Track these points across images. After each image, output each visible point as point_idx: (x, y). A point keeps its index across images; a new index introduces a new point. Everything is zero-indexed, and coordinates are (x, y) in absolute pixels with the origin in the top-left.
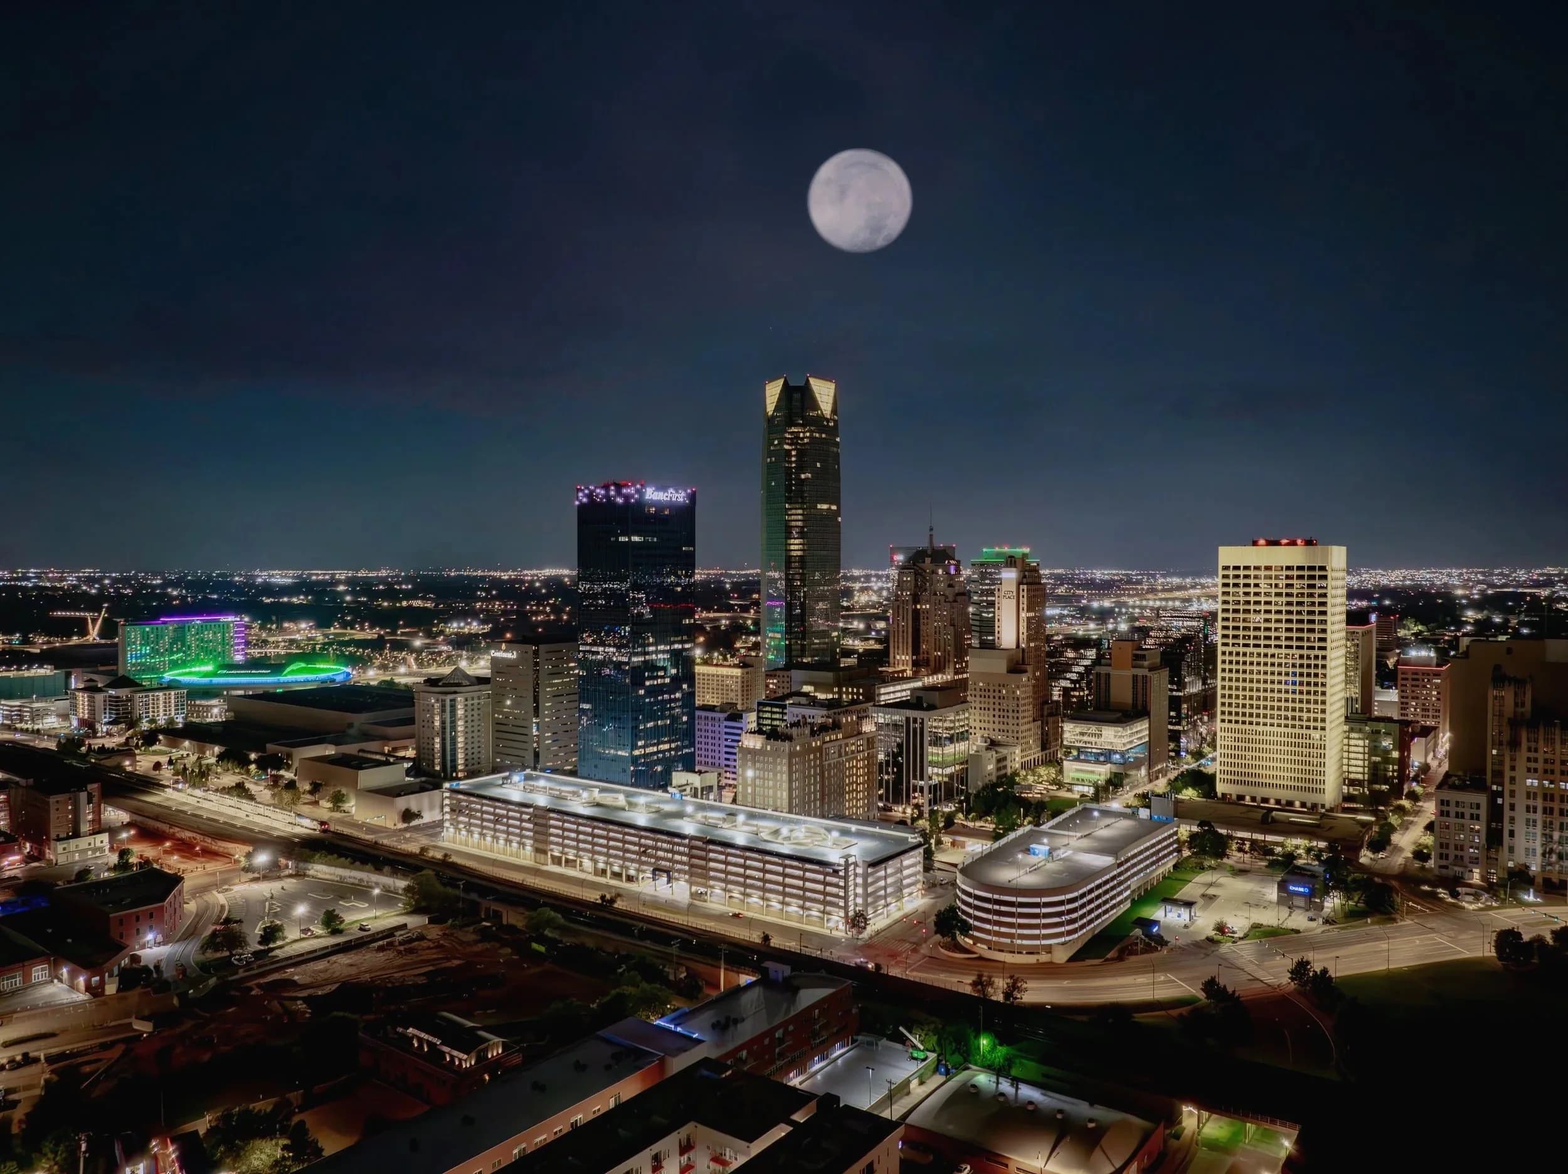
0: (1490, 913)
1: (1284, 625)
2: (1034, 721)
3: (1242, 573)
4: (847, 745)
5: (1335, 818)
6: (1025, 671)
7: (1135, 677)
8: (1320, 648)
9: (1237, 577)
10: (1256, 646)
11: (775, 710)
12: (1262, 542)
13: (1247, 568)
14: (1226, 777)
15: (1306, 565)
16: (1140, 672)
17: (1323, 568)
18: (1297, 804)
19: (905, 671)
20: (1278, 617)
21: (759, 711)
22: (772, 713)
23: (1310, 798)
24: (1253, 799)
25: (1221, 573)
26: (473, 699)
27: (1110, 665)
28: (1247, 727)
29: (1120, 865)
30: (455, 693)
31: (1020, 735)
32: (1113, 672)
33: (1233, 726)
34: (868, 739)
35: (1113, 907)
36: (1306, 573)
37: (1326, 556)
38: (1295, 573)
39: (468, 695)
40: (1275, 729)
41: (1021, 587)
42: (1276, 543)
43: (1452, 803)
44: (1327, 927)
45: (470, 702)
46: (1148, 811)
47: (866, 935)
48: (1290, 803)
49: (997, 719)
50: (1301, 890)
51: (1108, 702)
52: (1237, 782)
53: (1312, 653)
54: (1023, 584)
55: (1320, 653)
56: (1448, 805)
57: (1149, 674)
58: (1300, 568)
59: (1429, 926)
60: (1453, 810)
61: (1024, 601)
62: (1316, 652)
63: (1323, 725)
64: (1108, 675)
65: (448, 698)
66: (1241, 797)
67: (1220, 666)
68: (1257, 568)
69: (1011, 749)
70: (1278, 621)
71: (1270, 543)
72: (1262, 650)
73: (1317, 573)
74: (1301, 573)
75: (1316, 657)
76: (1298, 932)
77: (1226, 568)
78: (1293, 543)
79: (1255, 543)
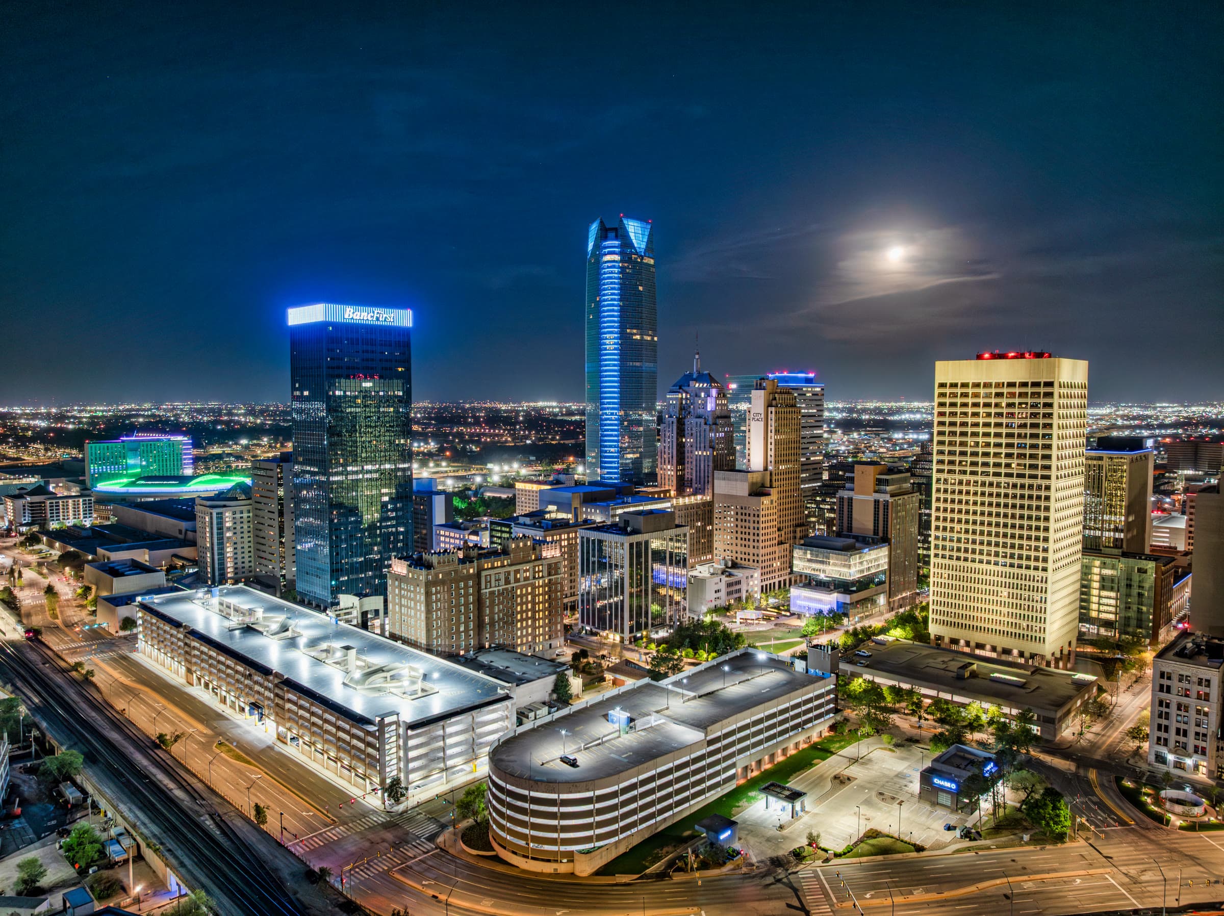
0: (1203, 834)
1: (1004, 451)
2: (780, 543)
3: (959, 391)
4: (517, 572)
5: (1050, 674)
6: (768, 494)
7: (877, 502)
8: (1044, 477)
9: (955, 395)
10: (973, 473)
11: (504, 529)
12: (987, 356)
13: (965, 385)
14: (938, 617)
15: (1030, 381)
16: (882, 497)
17: (1050, 384)
18: (1015, 652)
19: (669, 491)
20: (998, 440)
21: (492, 530)
22: (502, 532)
23: (1030, 647)
24: (968, 644)
25: (937, 391)
26: (242, 512)
27: (852, 490)
28: (962, 563)
29: (710, 743)
30: (225, 506)
31: (760, 559)
32: (856, 497)
33: (947, 561)
34: (549, 565)
35: (711, 788)
36: (1029, 390)
37: (1052, 370)
38: (1017, 390)
39: (238, 509)
40: (992, 567)
41: (770, 409)
42: (1003, 356)
43: (1175, 678)
44: (967, 843)
45: (238, 516)
46: (803, 663)
47: (401, 808)
48: (1007, 652)
49: (739, 541)
50: (947, 784)
51: (850, 528)
52: (951, 624)
53: (1035, 482)
54: (771, 406)
55: (1044, 483)
56: (1169, 678)
57: (891, 500)
58: (1024, 385)
59: (1105, 852)
60: (1175, 684)
61: (772, 425)
62: (1039, 481)
63: (1045, 565)
64: (850, 500)
65: (215, 512)
66: (954, 641)
67: (934, 496)
68: (977, 385)
69: (747, 572)
70: (999, 445)
71: (994, 357)
72: (979, 478)
73: (1042, 390)
74: (1023, 390)
75: (1039, 488)
76: (919, 849)
77: (942, 385)
78: (1021, 356)
79: (980, 357)
